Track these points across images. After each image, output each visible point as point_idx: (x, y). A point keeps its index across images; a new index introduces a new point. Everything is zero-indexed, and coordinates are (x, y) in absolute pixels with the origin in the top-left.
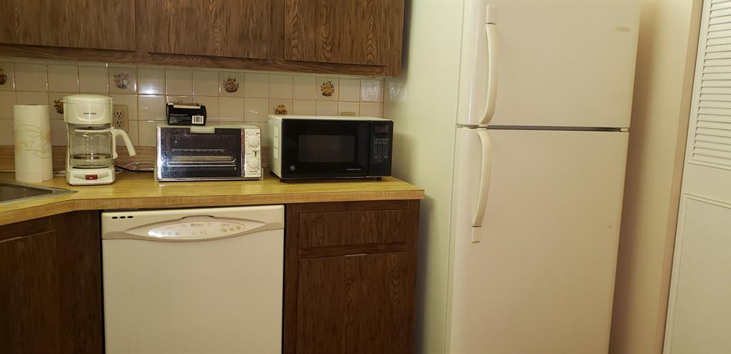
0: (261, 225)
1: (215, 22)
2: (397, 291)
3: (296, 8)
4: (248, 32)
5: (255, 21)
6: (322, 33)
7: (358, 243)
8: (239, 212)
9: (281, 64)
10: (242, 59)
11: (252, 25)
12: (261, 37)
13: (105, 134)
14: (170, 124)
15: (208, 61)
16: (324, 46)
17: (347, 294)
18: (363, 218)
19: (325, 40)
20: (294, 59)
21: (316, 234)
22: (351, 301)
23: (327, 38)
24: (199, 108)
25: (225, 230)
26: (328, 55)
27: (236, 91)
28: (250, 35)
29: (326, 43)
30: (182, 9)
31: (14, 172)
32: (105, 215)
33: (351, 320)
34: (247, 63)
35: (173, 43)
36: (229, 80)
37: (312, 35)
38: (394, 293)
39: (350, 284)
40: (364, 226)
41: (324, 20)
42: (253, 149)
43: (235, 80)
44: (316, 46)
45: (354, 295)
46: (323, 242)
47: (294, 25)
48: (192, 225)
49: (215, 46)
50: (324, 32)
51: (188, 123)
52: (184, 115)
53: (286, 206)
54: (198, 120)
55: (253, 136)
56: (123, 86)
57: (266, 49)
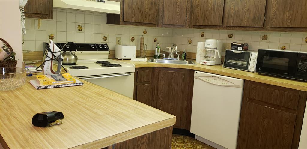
0: (233, 84)
1: (245, 14)
2: (287, 130)
3: (276, 6)
4: (256, 18)
5: (259, 13)
6: (287, 15)
7: (270, 102)
8: (225, 78)
9: (268, 28)
10: (254, 27)
11: (258, 15)
12: (260, 19)
13: (213, 51)
14: (232, 50)
15: (243, 28)
16: (287, 20)
17: (263, 122)
18: (273, 92)
19: (287, 18)
20: (273, 26)
21: (253, 93)
22: (265, 125)
23: (289, 17)
24: (241, 44)
25: (223, 83)
26: (288, 24)
27: (266, 40)
28: (257, 18)
29: (288, 19)
30: (236, 11)
31: (196, 60)
32: (195, 71)
33: (264, 133)
34: (256, 28)
35: (232, 23)
36: (264, 36)
37: (282, 16)
38: (286, 131)
39: (265, 118)
40: (274, 96)
41: (288, 9)
42: (253, 61)
43: (266, 36)
44: (283, 21)
45: (266, 123)
46: (255, 97)
47: (274, 13)
48: (215, 79)
49: (244, 23)
50: (287, 14)
51: (237, 50)
52: (236, 47)
53: (245, 81)
54: (240, 49)
55: (254, 56)
56: (231, 38)
57: (262, 23)
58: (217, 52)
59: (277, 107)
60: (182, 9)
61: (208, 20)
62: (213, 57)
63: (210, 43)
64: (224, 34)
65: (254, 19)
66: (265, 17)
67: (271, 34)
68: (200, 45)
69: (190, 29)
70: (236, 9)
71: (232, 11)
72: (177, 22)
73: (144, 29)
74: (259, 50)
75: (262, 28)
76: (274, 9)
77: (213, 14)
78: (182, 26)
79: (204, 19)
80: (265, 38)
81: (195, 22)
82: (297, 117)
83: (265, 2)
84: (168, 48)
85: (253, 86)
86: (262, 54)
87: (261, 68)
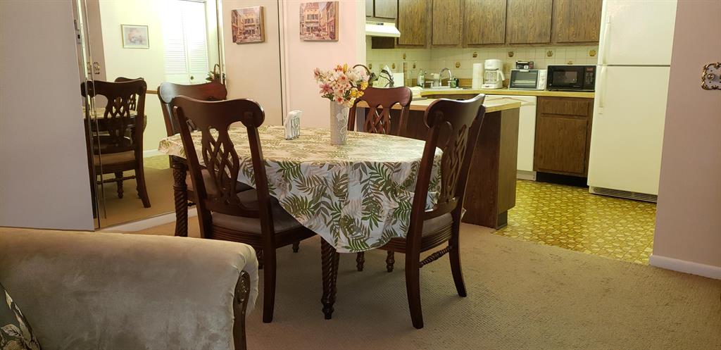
0: (527, 103)
1: (531, 30)
3: (561, 21)
5: (545, 29)
7: (564, 114)
9: (555, 44)
10: (540, 43)
12: (547, 34)
13: (495, 72)
14: (517, 69)
16: (572, 35)
20: (559, 41)
21: (547, 109)
23: (574, 32)
24: (526, 63)
26: (574, 39)
27: (552, 56)
28: (543, 33)
30: (520, 27)
35: (516, 39)
36: (549, 52)
40: (567, 107)
41: (573, 24)
42: (542, 78)
43: (551, 52)
44: (569, 36)
46: (550, 112)
47: (560, 28)
49: (530, 40)
50: (572, 29)
51: (523, 68)
52: (521, 65)
53: (537, 97)
54: (526, 67)
55: (543, 74)
56: (511, 56)
57: (548, 38)
58: (500, 74)
59: (571, 116)
60: (454, 26)
61: (488, 38)
62: (496, 80)
63: (492, 63)
64: (504, 53)
65: (540, 35)
66: (551, 33)
67: (557, 50)
68: (477, 67)
69: (465, 49)
70: (521, 24)
71: (516, 27)
72: (448, 42)
73: (403, 53)
74: (549, 67)
75: (549, 43)
76: (559, 24)
77: (493, 31)
78: (455, 46)
79: (483, 36)
80: (550, 55)
81: (471, 41)
82: (588, 122)
83: (550, 17)
84: (432, 74)
85: (546, 101)
86: (552, 71)
87: (551, 84)
